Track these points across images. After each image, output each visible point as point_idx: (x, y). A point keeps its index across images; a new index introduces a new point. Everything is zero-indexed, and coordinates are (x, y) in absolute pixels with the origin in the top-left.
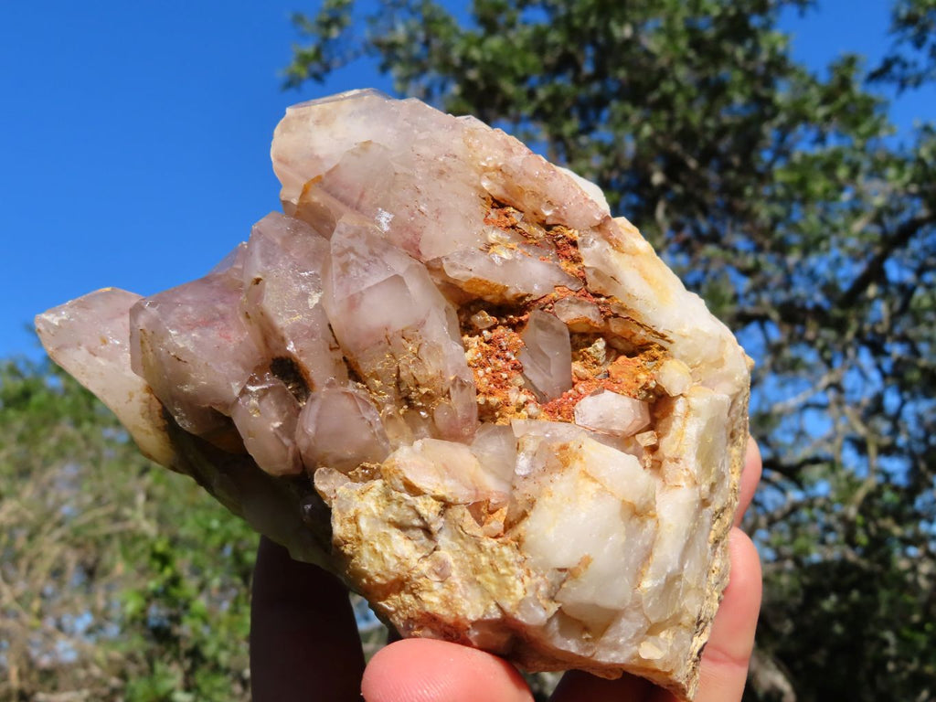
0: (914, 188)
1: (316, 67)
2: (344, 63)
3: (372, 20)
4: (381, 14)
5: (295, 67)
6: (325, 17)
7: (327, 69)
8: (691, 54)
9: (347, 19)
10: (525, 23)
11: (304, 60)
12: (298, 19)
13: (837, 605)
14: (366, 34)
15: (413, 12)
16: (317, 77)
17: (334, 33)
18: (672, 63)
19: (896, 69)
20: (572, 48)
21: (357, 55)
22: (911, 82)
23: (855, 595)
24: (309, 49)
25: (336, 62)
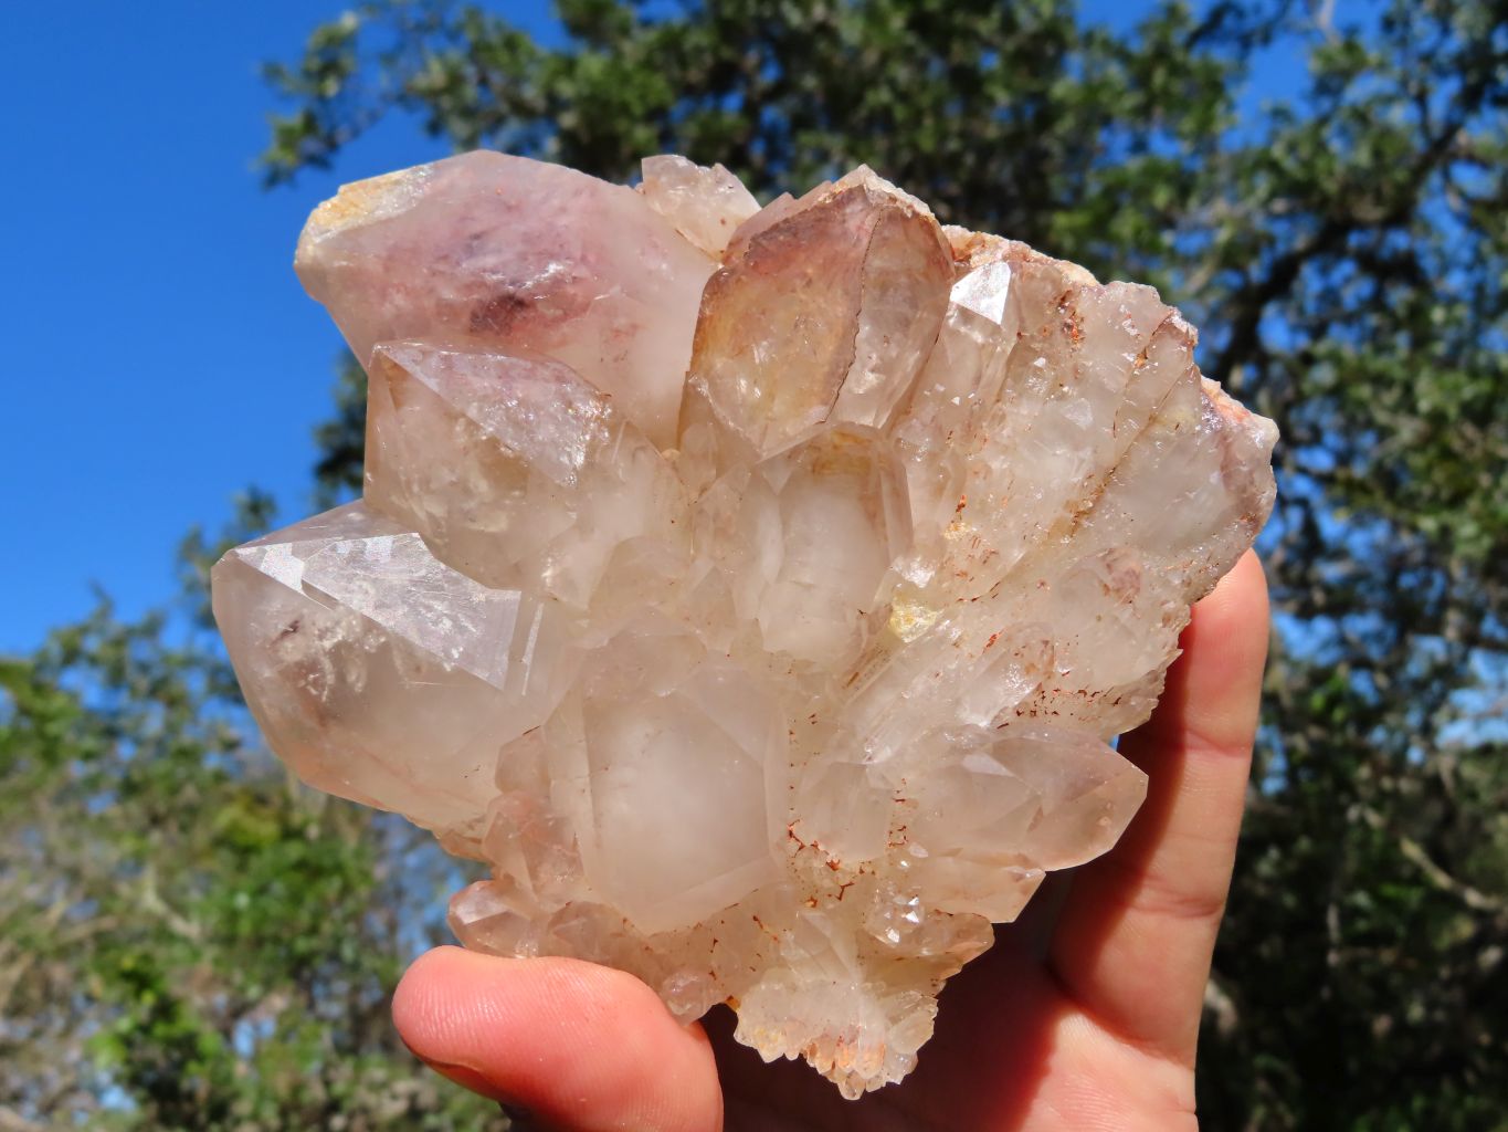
0: (1280, 205)
1: (312, 145)
2: (356, 133)
3: (389, 58)
4: (400, 47)
5: (275, 152)
6: (315, 64)
7: (332, 145)
8: (911, 39)
9: (348, 61)
10: (646, 23)
11: (288, 139)
12: (273, 72)
13: (1279, 865)
14: (381, 81)
15: (454, 35)
16: (318, 162)
17: (332, 87)
18: (885, 58)
19: (1229, 21)
20: (727, 53)
21: (374, 117)
22: (1256, 39)
23: (1304, 844)
24: (294, 119)
25: (343, 134)
